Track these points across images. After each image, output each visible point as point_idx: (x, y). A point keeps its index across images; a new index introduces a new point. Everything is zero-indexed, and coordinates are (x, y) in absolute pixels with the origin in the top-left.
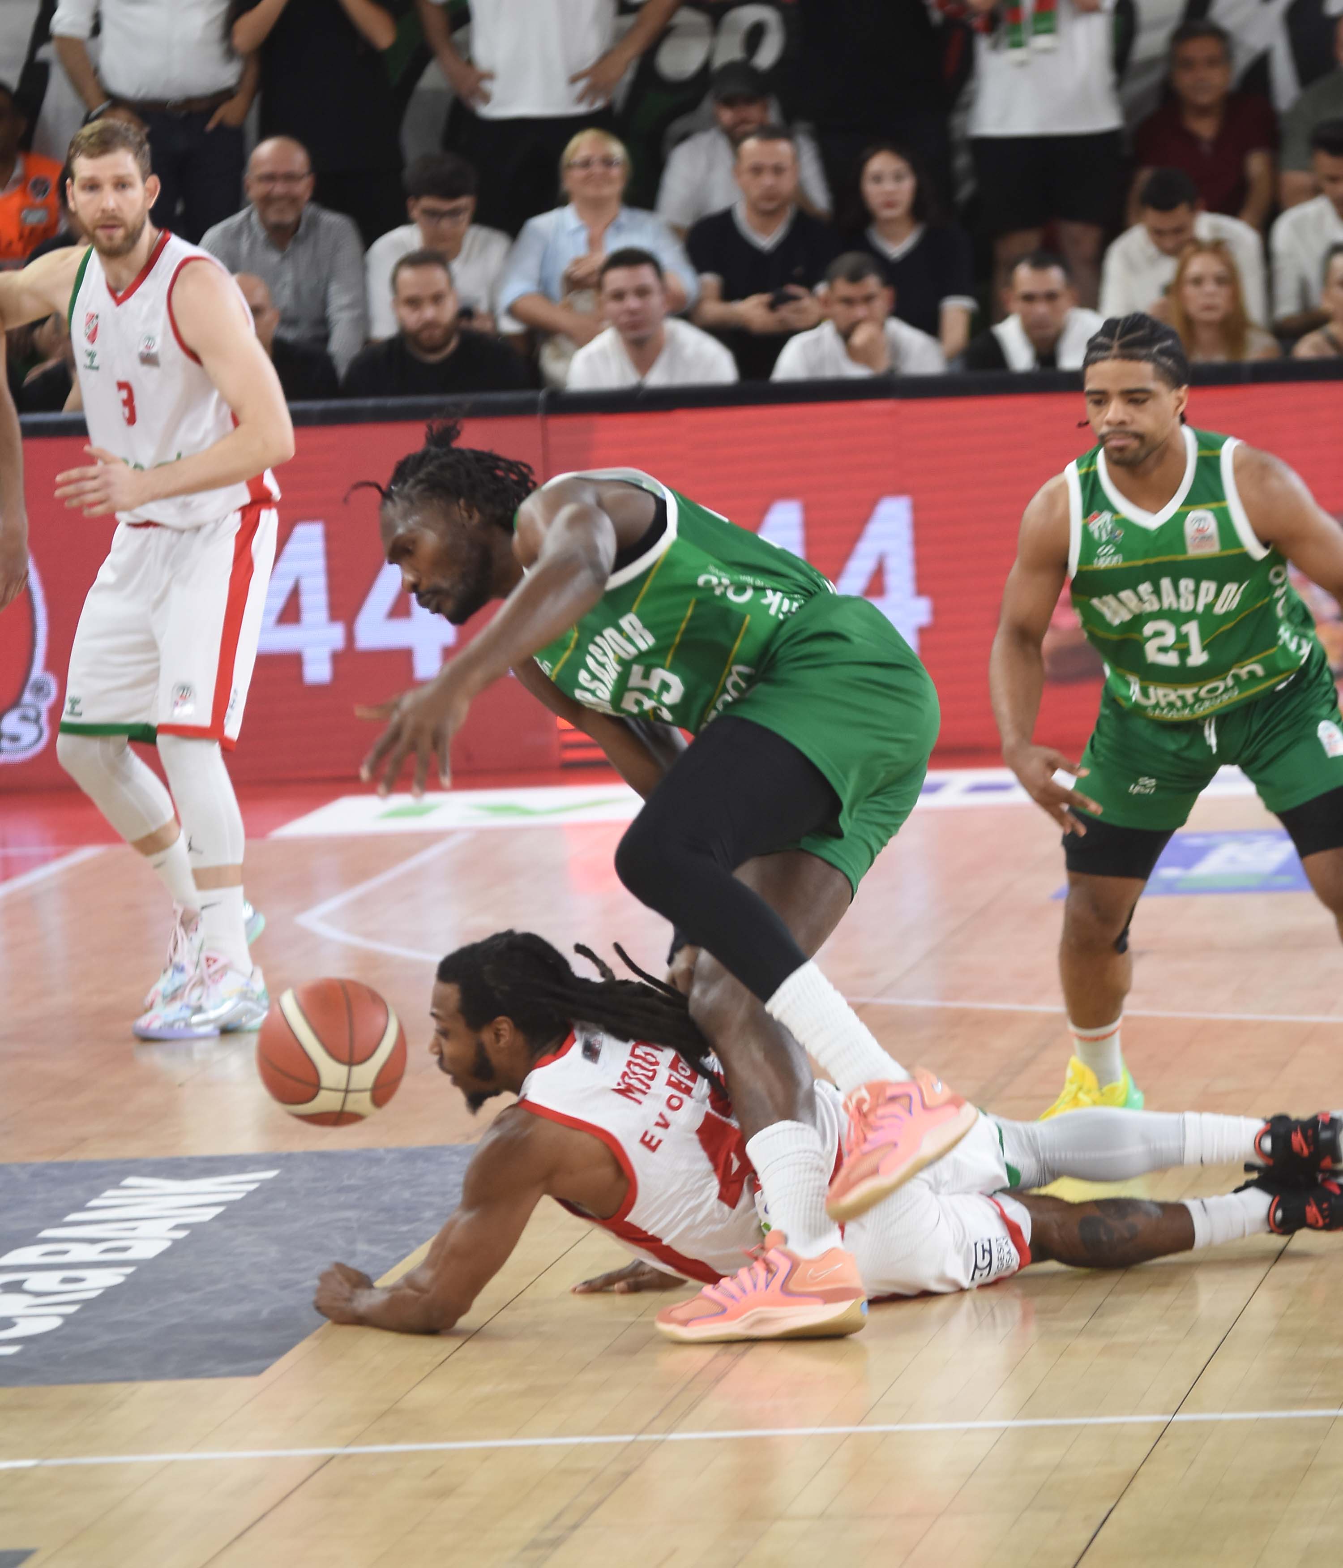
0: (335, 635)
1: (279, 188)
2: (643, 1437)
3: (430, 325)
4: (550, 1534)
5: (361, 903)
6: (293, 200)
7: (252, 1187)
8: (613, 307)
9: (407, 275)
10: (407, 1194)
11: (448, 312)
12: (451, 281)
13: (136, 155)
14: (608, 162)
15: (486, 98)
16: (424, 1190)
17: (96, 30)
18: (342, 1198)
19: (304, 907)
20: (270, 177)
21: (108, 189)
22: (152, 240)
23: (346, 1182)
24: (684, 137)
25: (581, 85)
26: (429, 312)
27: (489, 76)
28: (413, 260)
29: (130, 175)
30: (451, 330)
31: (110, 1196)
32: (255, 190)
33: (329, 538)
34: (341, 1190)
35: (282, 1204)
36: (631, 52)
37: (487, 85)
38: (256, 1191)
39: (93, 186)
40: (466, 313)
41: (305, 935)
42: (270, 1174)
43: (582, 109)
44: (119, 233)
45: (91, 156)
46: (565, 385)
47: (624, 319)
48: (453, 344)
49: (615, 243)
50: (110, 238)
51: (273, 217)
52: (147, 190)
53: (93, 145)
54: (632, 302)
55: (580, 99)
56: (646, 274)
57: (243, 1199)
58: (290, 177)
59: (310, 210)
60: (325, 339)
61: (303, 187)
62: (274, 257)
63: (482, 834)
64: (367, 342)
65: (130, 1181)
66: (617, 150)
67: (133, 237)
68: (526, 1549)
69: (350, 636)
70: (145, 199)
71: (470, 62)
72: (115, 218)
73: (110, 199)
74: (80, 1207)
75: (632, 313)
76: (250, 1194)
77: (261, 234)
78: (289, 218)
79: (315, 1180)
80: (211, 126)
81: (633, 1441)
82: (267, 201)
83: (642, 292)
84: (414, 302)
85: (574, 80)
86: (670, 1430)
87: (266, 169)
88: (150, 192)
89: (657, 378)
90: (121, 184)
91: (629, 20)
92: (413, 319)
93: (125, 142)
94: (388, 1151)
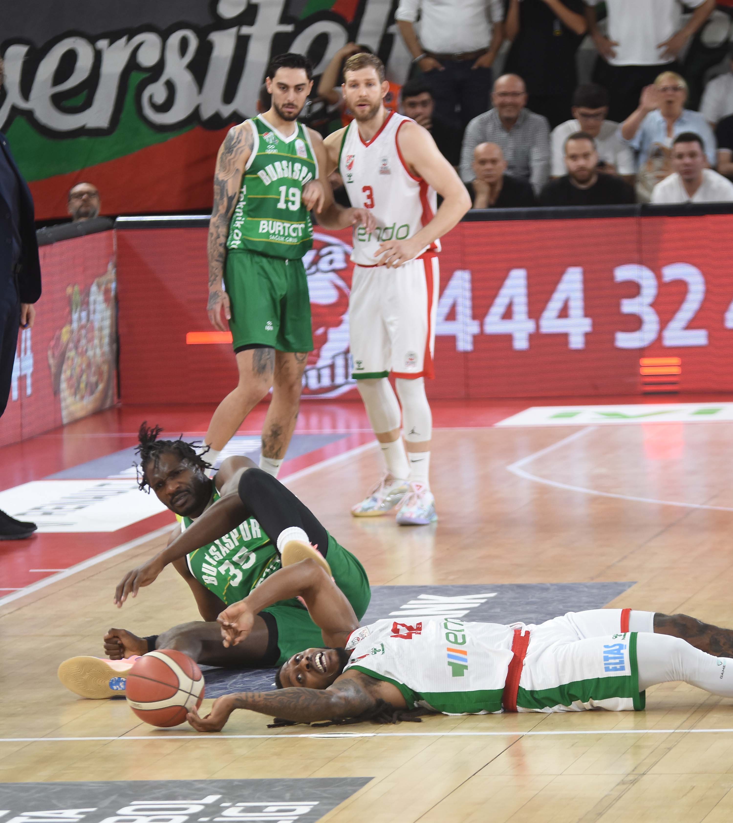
0: (530, 326)
1: (508, 100)
2: (676, 731)
3: (582, 169)
4: (631, 778)
5: (540, 461)
6: (514, 105)
7: (483, 601)
8: (677, 162)
9: (572, 143)
10: (561, 607)
11: (591, 163)
12: (595, 148)
13: (377, 69)
14: (676, 89)
15: (614, 55)
16: (569, 604)
17: (419, 18)
18: (528, 608)
19: (512, 462)
20: (504, 94)
21: (362, 86)
22: (385, 114)
23: (530, 600)
24: (714, 76)
25: (663, 49)
26: (581, 162)
27: (616, 44)
28: (575, 137)
29: (373, 79)
30: (591, 173)
31: (412, 603)
32: (497, 100)
33: (529, 278)
34: (528, 604)
35: (498, 610)
36: (690, 32)
37: (616, 49)
38: (486, 603)
39: (355, 85)
40: (601, 164)
41: (512, 476)
42: (493, 595)
43: (662, 62)
44: (367, 108)
45: (354, 70)
46: (649, 201)
47: (684, 168)
48: (594, 180)
49: (679, 130)
50: (363, 111)
51: (506, 114)
52: (382, 88)
53: (355, 64)
54: (687, 160)
55: (662, 57)
56: (695, 146)
57: (479, 607)
58: (515, 94)
59: (525, 111)
60: (528, 176)
61: (521, 100)
62: (504, 135)
63: (603, 427)
64: (551, 178)
65: (422, 596)
66: (681, 83)
67: (375, 111)
68: (618, 785)
69: (538, 327)
70: (382, 93)
71: (606, 38)
72: (365, 100)
73: (363, 91)
74: (398, 609)
75: (686, 165)
76: (482, 604)
77: (498, 122)
78: (512, 114)
79: (515, 598)
80: (475, 67)
81: (673, 732)
82: (502, 106)
83: (692, 155)
84: (574, 157)
85: (659, 46)
86: (692, 727)
87: (502, 90)
88: (383, 89)
89: (698, 199)
90: (369, 84)
91: (688, 16)
92: (574, 165)
93: (371, 63)
94: (552, 585)
